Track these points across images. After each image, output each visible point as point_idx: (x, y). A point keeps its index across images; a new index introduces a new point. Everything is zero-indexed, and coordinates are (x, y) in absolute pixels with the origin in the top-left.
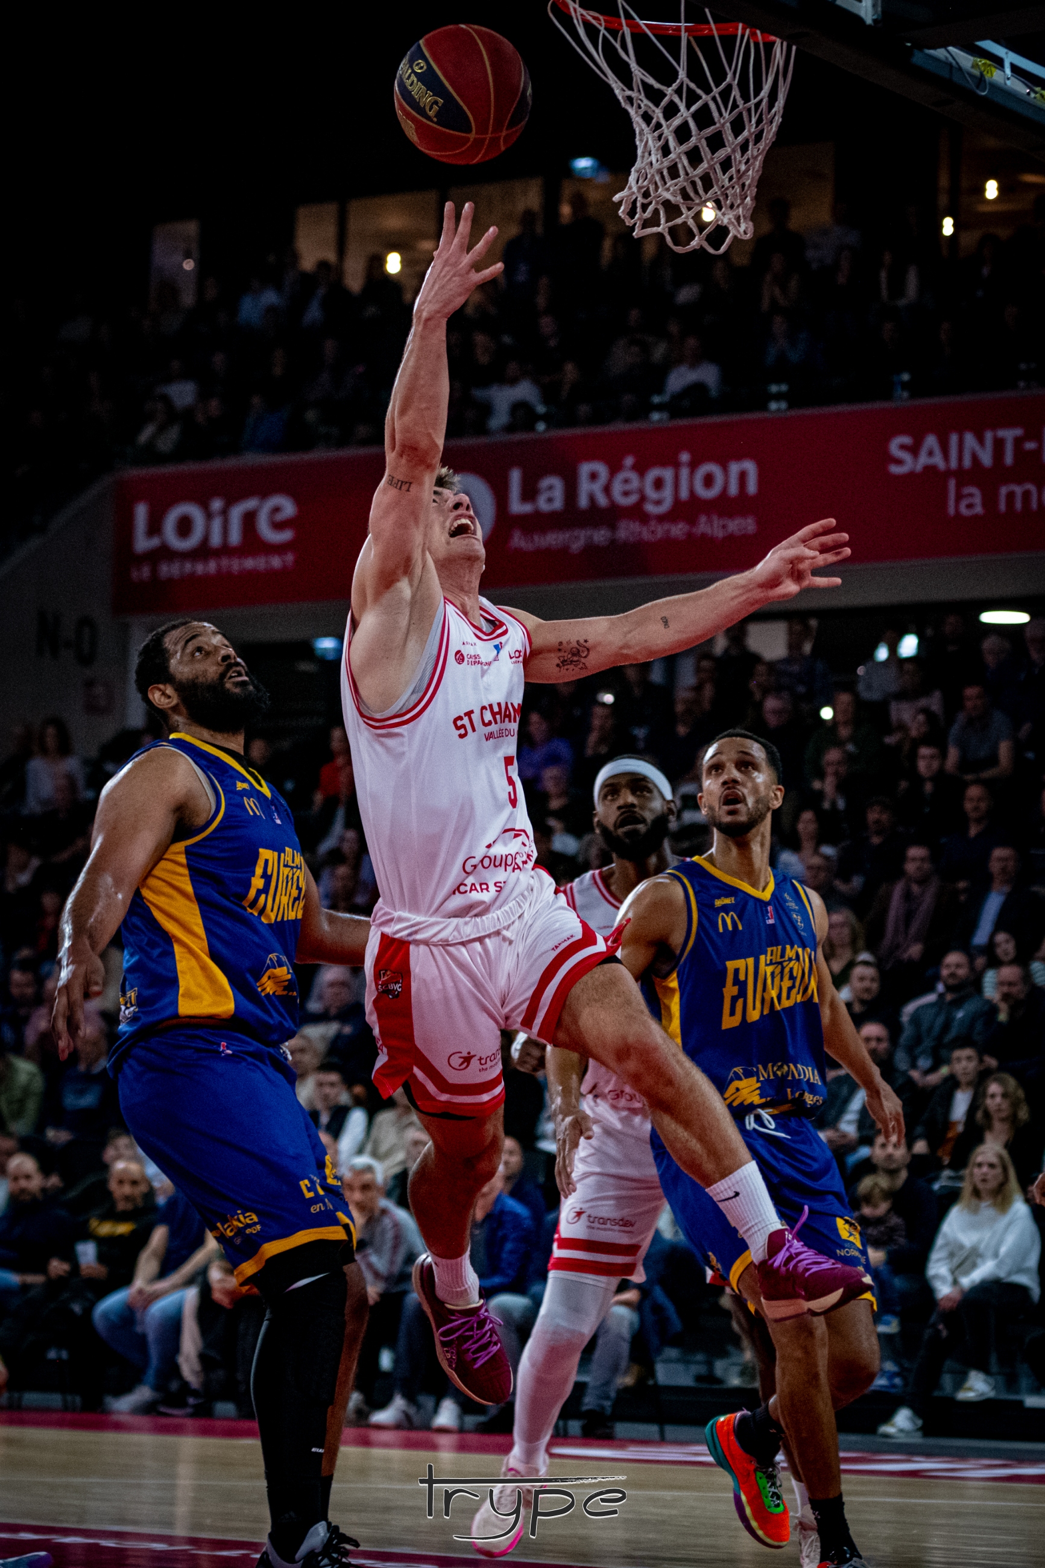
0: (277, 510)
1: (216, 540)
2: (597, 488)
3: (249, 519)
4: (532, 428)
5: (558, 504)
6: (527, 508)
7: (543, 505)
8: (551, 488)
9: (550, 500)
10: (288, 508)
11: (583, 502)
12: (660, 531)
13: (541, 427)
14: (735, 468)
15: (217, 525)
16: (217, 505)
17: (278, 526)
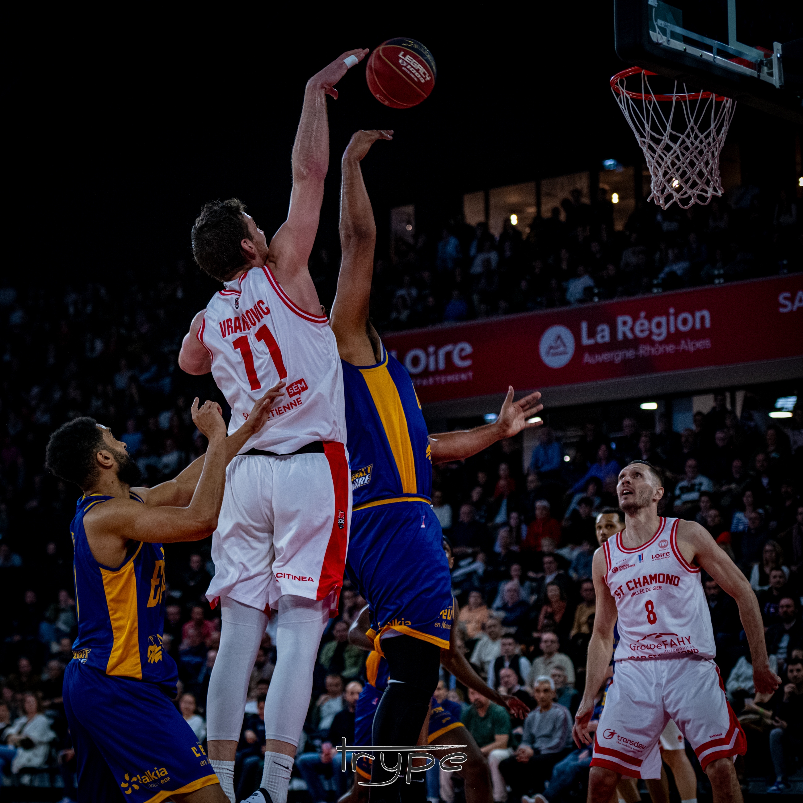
0: (462, 350)
1: (432, 367)
2: (627, 329)
3: (448, 355)
4: (592, 300)
5: (607, 339)
6: (591, 342)
7: (599, 339)
8: (603, 330)
9: (603, 337)
10: (468, 349)
11: (620, 337)
12: (661, 350)
13: (596, 299)
14: (698, 315)
15: (432, 359)
16: (431, 349)
17: (463, 358)
